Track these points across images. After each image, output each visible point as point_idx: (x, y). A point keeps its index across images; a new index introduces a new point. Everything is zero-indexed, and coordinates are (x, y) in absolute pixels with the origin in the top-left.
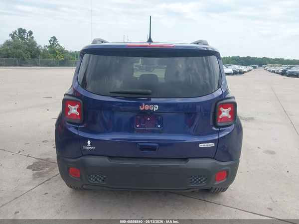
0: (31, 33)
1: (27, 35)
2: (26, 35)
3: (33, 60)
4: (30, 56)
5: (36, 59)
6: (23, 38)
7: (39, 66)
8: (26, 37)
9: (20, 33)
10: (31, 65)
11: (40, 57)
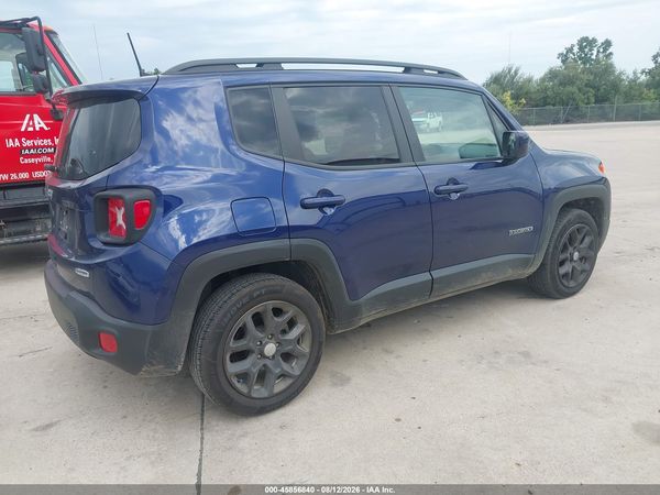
0: (608, 44)
1: (598, 51)
2: (595, 52)
3: (599, 108)
4: (593, 100)
5: (607, 105)
6: (586, 60)
7: (611, 120)
8: (594, 57)
9: (581, 48)
10: (591, 120)
11: (618, 101)
